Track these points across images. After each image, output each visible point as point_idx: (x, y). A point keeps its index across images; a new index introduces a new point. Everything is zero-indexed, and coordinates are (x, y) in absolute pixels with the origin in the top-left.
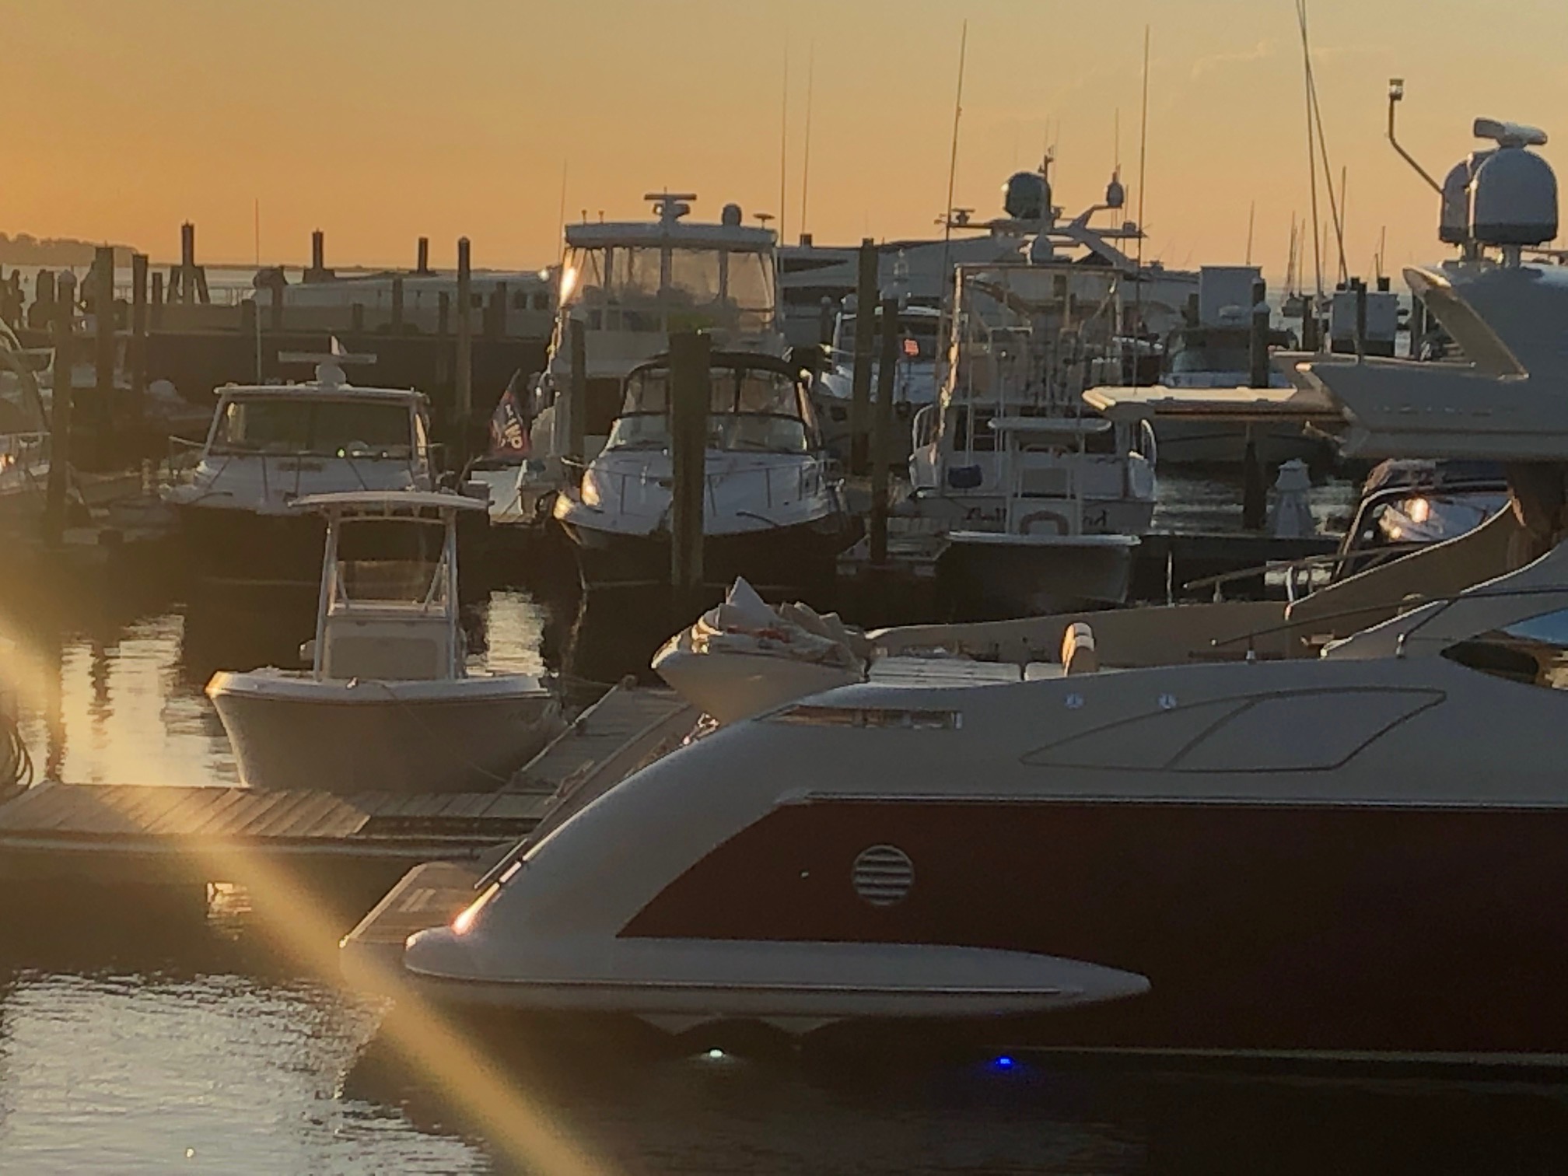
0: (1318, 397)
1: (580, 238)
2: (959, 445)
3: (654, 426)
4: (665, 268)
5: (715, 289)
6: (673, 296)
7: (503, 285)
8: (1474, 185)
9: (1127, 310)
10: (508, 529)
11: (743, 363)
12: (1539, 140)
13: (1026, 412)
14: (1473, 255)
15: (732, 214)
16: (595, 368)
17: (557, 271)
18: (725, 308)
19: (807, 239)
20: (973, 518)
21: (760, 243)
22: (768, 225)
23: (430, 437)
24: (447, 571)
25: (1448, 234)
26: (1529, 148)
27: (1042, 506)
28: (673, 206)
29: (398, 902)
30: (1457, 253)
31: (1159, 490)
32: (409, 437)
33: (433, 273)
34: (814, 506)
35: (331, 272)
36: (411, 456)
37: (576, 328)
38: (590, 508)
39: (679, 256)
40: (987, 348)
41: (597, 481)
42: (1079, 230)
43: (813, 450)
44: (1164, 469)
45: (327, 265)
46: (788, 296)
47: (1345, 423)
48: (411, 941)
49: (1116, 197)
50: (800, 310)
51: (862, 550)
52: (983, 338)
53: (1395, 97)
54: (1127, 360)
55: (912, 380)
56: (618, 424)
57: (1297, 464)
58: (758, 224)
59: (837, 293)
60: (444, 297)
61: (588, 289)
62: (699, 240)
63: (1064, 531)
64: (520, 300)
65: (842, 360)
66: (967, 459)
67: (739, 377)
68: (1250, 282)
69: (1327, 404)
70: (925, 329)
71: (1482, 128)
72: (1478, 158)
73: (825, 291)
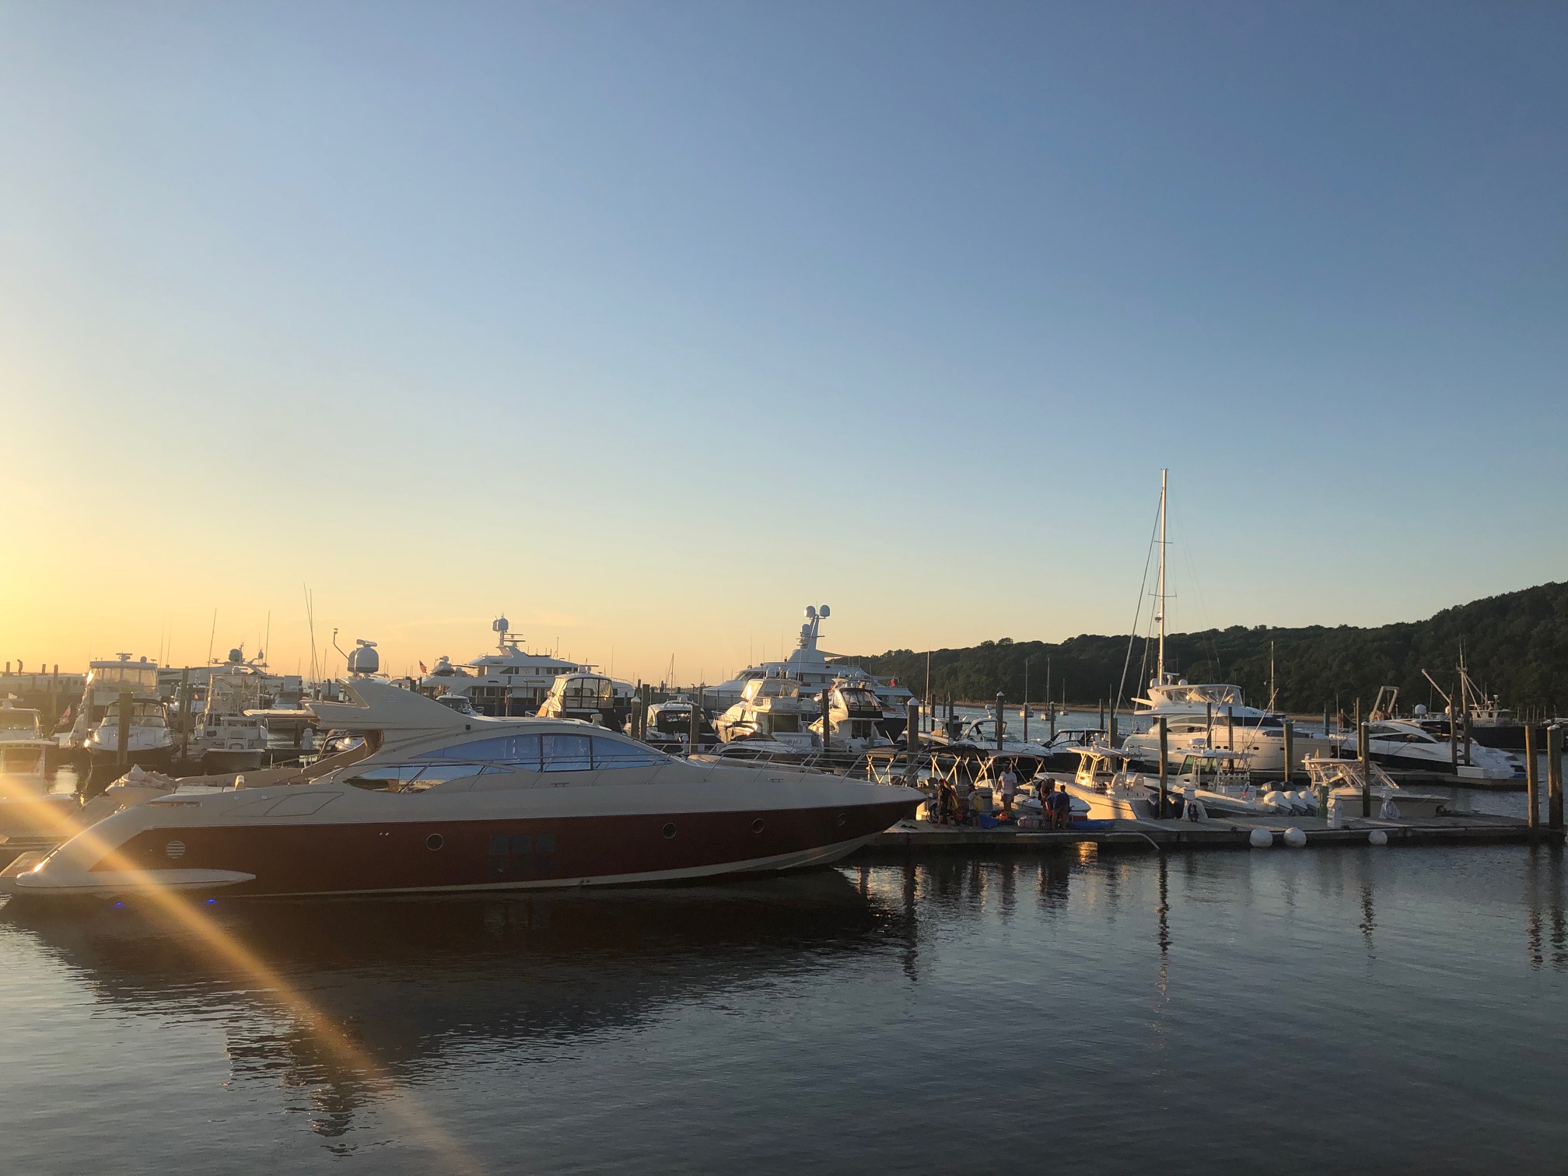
0: (311, 713)
1: (94, 665)
2: (210, 724)
3: (116, 720)
4: (121, 674)
5: (137, 680)
6: (123, 682)
7: (69, 678)
8: (356, 656)
9: (261, 687)
10: (65, 749)
11: (146, 702)
12: (375, 645)
13: (230, 715)
14: (356, 675)
15: (144, 659)
16: (97, 703)
17: (87, 674)
18: (140, 686)
19: (168, 666)
20: (214, 745)
21: (152, 667)
22: (155, 662)
23: (40, 723)
24: (41, 763)
25: (350, 669)
26: (372, 647)
27: (235, 741)
28: (125, 656)
29: (16, 864)
30: (351, 674)
31: (270, 737)
32: (33, 722)
33: (47, 674)
34: (168, 742)
35: (12, 673)
36: (33, 729)
37: (92, 692)
38: (96, 743)
39: (126, 671)
40: (219, 697)
41: (98, 734)
42: (250, 664)
43: (166, 726)
44: (271, 731)
45: (11, 671)
46: (161, 682)
47: (319, 720)
48: (19, 876)
49: (261, 656)
50: (166, 686)
51: (179, 754)
52: (218, 695)
53: (335, 633)
54: (261, 700)
55: (196, 706)
56: (104, 719)
57: (310, 729)
58: (152, 662)
59: (176, 682)
60: (49, 681)
61: (97, 681)
62: (133, 666)
63: (242, 748)
64: (76, 683)
65: (177, 700)
66: (212, 728)
67: (144, 707)
68: (298, 680)
69: (314, 715)
70: (202, 691)
71: (359, 642)
72: (358, 649)
73: (173, 680)
